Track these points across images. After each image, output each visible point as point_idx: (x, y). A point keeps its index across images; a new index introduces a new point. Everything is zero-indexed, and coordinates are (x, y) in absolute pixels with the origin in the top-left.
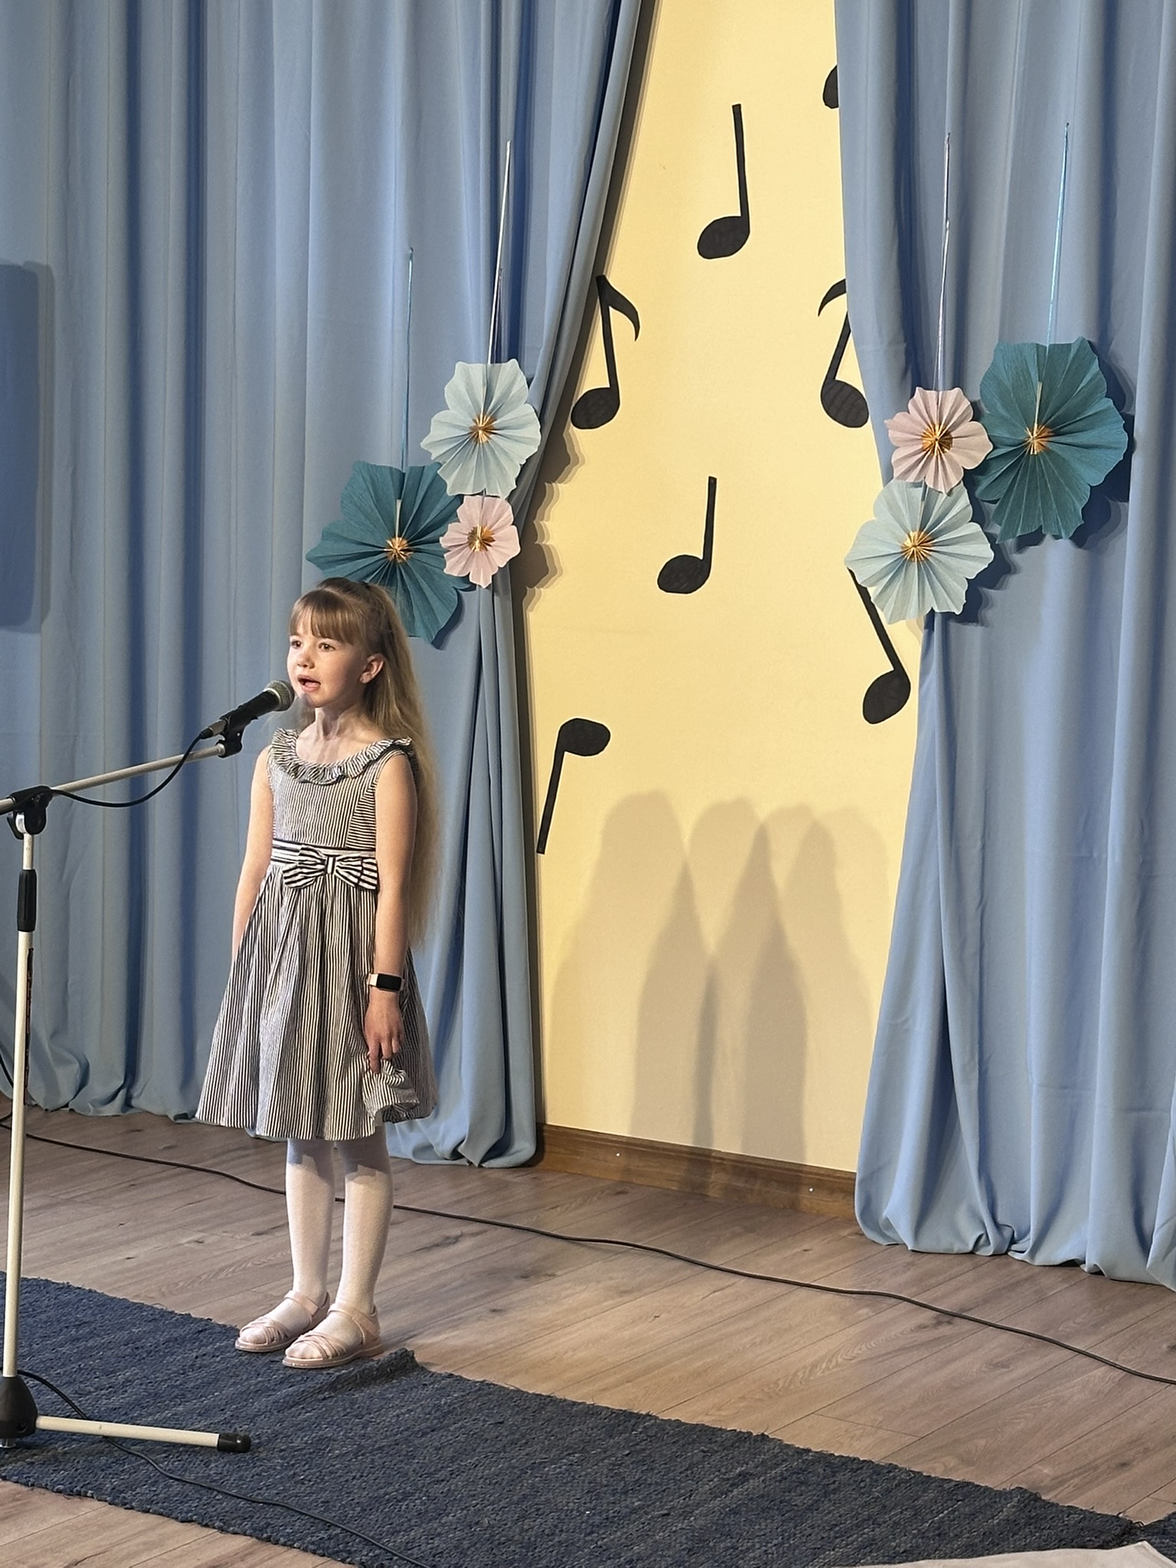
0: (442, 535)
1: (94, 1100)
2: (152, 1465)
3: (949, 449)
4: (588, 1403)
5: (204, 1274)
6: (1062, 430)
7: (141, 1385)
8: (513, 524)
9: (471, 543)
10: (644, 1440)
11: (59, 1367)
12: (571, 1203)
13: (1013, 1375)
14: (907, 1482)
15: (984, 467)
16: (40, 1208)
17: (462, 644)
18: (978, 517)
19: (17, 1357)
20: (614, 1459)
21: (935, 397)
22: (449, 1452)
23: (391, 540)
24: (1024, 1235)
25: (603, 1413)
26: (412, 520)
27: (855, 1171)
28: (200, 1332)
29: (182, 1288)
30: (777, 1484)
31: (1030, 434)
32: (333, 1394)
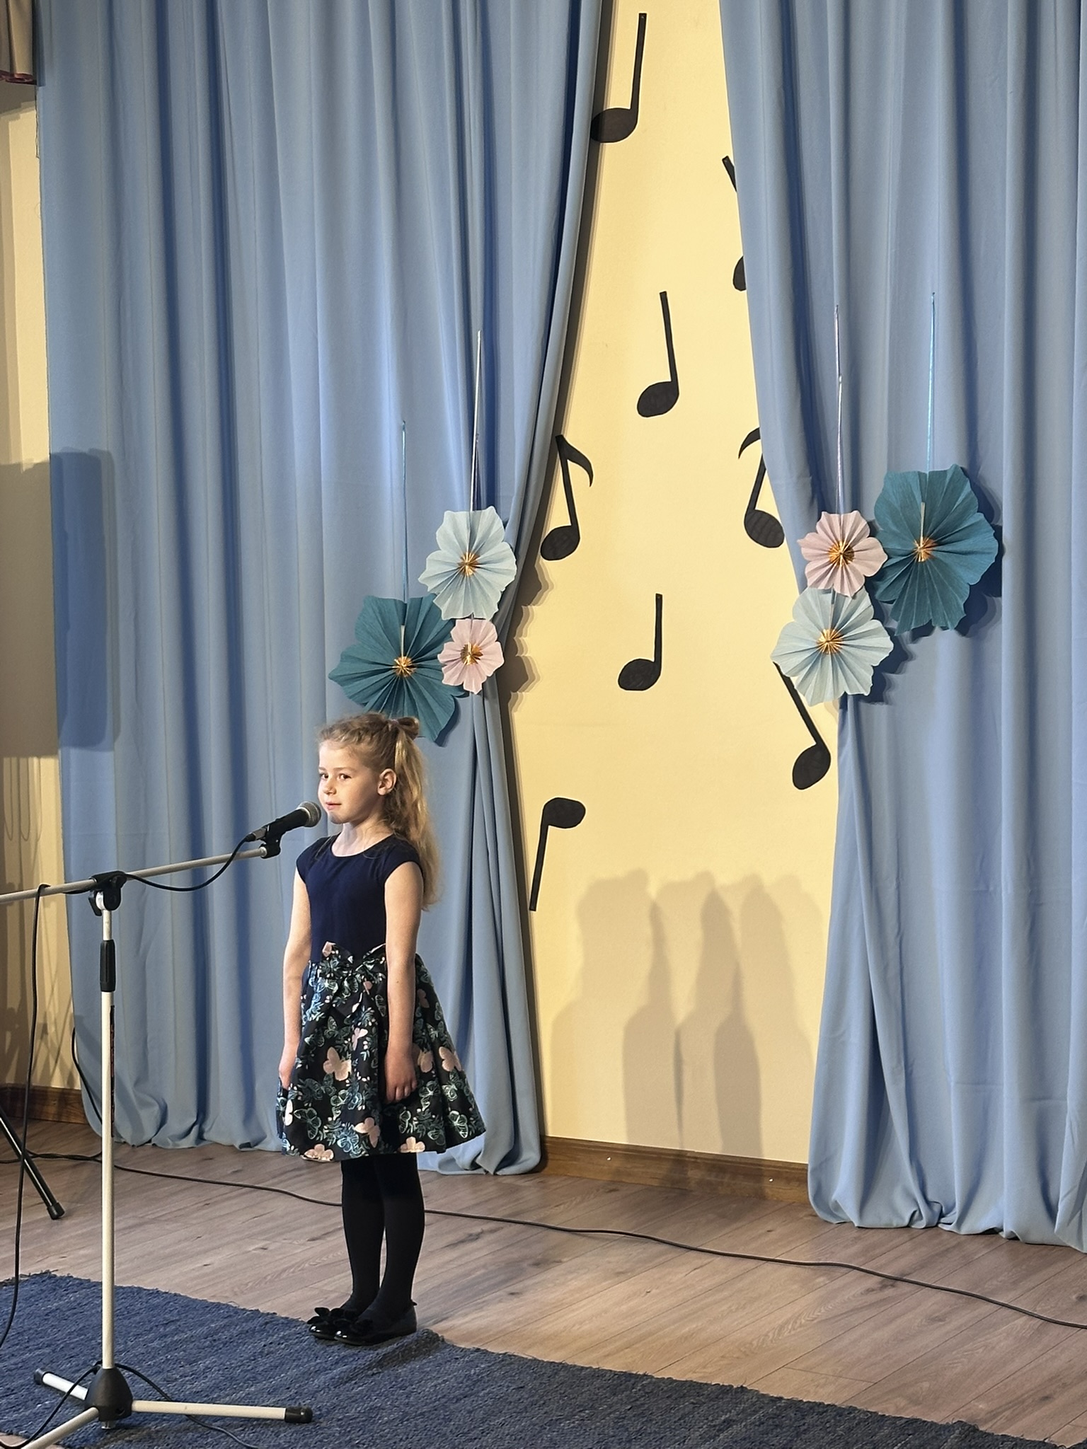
0: (440, 653)
1: (172, 1136)
2: (232, 1437)
3: (851, 561)
4: (594, 1367)
5: (269, 1275)
6: (943, 541)
7: (219, 1370)
8: (497, 641)
9: (463, 658)
10: (642, 1396)
11: (150, 1360)
12: (572, 1201)
13: (948, 1327)
14: (865, 1421)
15: (881, 575)
16: (130, 1227)
17: (460, 741)
18: (879, 615)
19: (114, 1354)
20: (618, 1413)
21: (837, 519)
22: (480, 1414)
23: (397, 659)
24: (950, 1210)
25: (608, 1375)
26: (414, 643)
27: (807, 1163)
28: (267, 1323)
29: (251, 1288)
30: (757, 1428)
31: (917, 545)
32: (380, 1371)
